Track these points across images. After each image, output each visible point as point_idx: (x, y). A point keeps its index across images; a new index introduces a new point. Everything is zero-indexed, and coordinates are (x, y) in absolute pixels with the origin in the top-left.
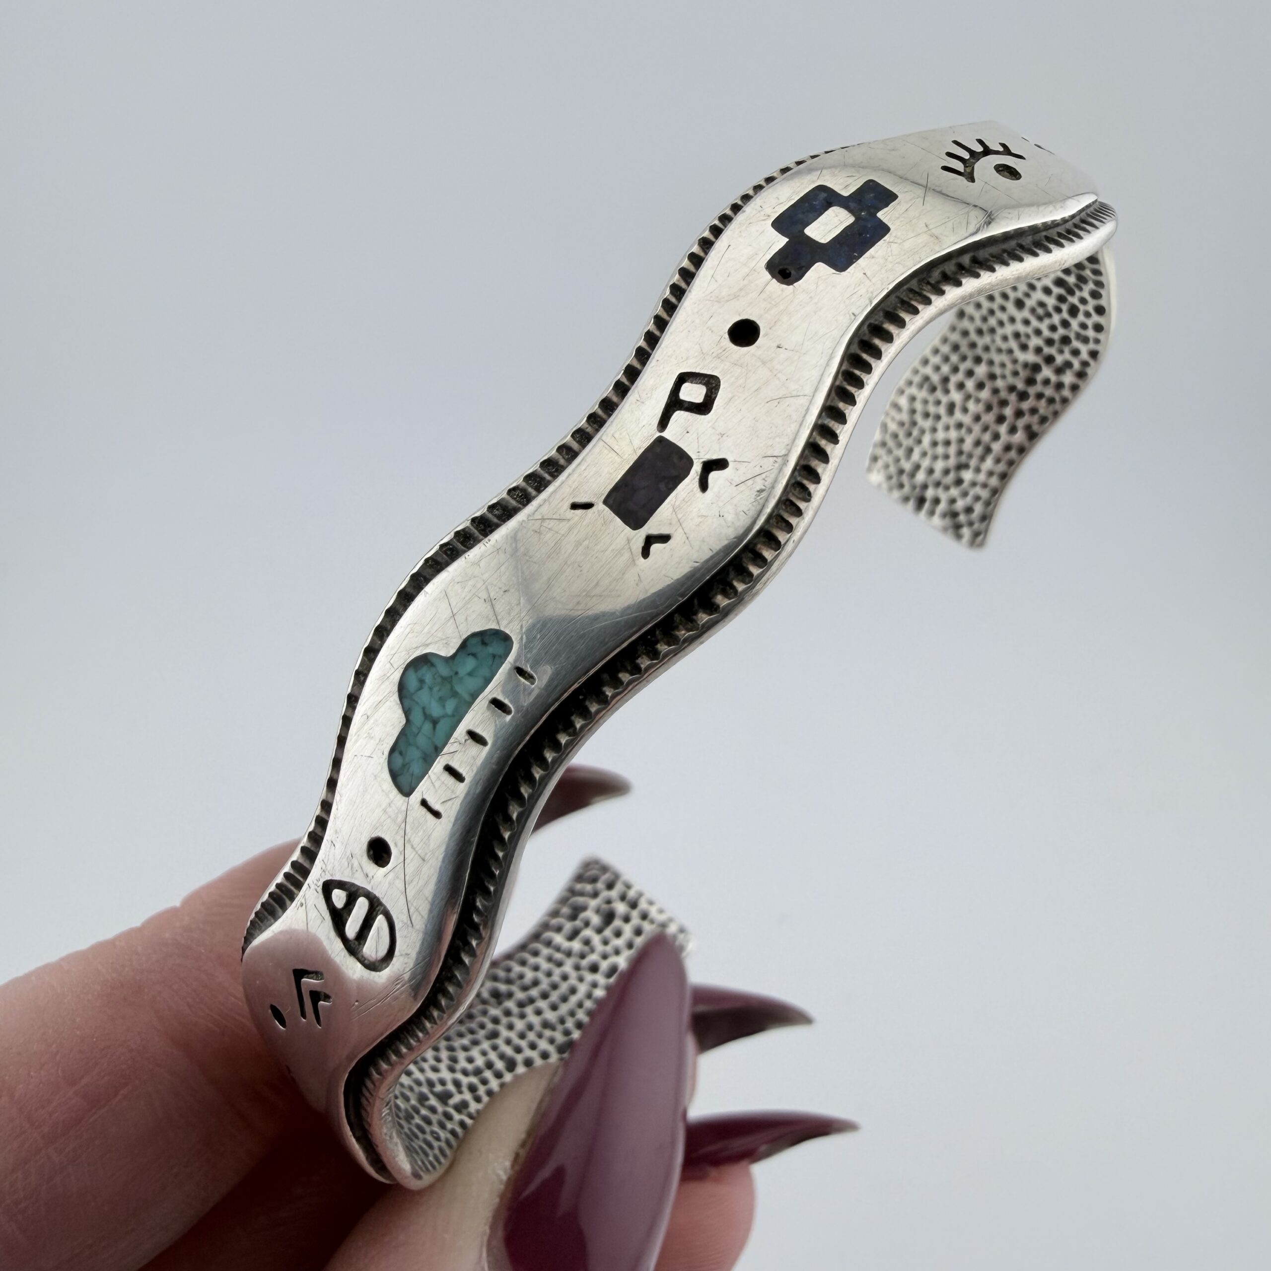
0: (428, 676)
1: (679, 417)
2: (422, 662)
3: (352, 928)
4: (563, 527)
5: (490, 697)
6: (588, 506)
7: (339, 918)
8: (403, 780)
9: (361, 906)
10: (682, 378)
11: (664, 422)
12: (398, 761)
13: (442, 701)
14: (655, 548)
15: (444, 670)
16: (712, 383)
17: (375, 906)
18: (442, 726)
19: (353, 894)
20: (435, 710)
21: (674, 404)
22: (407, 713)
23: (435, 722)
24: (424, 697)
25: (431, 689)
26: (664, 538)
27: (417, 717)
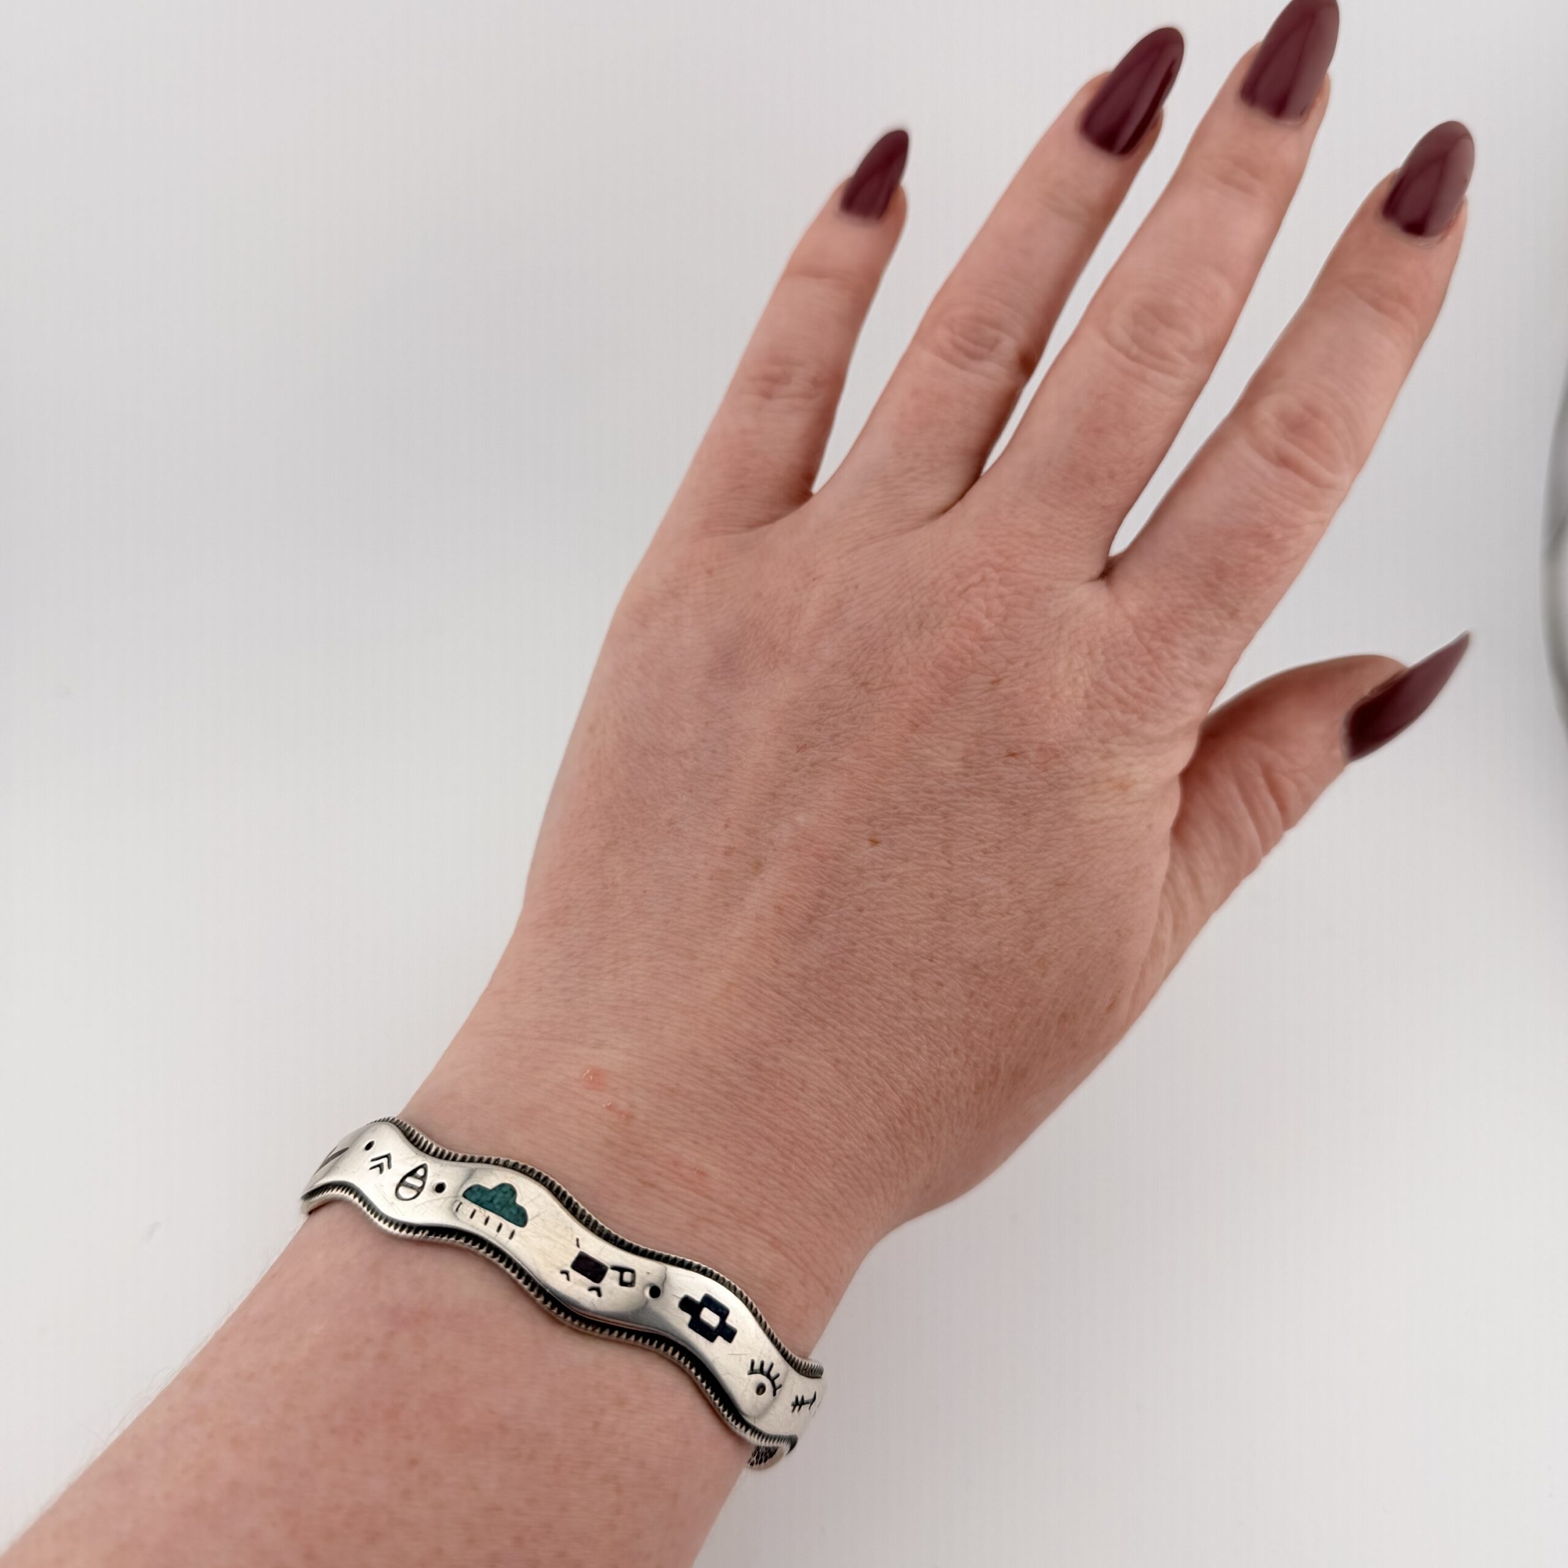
0: (508, 1195)
1: (617, 1274)
2: (512, 1192)
3: (409, 1180)
4: (569, 1238)
5: (503, 1223)
6: (578, 1245)
7: (412, 1173)
8: (469, 1193)
9: (419, 1183)
10: (632, 1271)
11: (615, 1268)
12: (475, 1189)
13: (499, 1203)
14: (564, 1276)
15: (511, 1201)
16: (631, 1284)
17: (419, 1190)
18: (490, 1205)
19: (423, 1178)
20: (496, 1201)
21: (622, 1270)
22: (494, 1189)
23: (491, 1201)
24: (500, 1195)
25: (503, 1197)
26: (568, 1279)
27: (494, 1193)
